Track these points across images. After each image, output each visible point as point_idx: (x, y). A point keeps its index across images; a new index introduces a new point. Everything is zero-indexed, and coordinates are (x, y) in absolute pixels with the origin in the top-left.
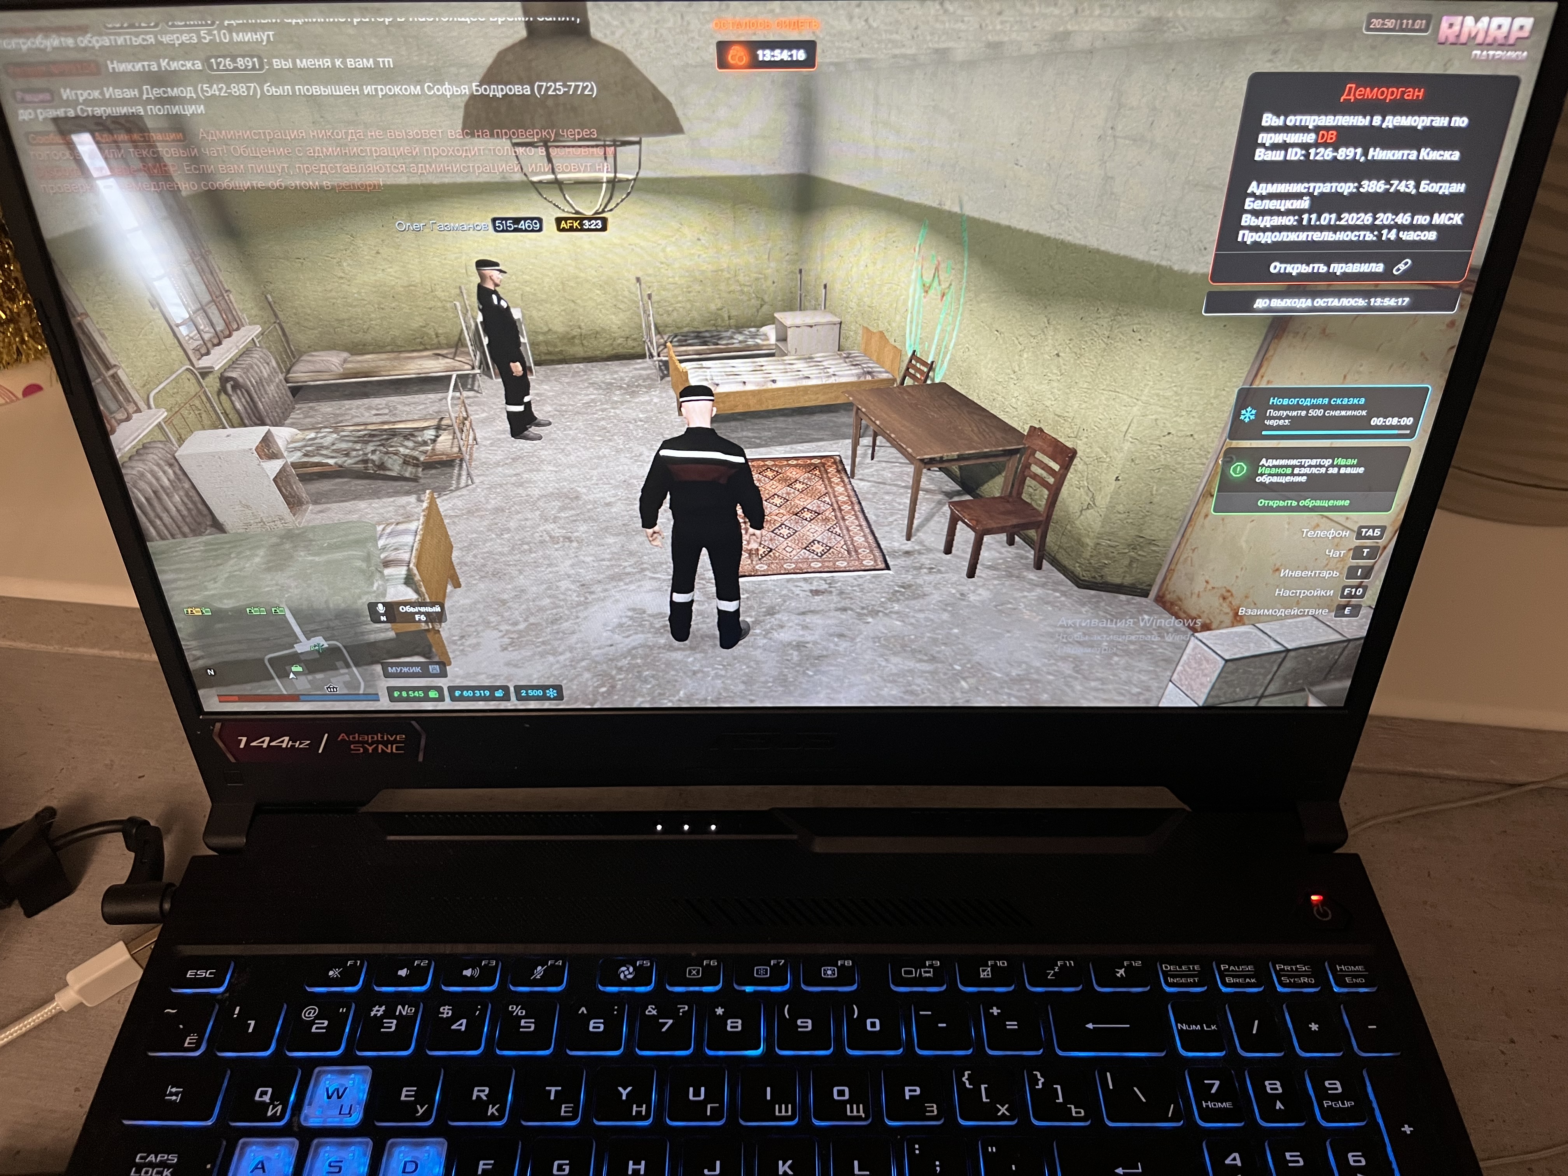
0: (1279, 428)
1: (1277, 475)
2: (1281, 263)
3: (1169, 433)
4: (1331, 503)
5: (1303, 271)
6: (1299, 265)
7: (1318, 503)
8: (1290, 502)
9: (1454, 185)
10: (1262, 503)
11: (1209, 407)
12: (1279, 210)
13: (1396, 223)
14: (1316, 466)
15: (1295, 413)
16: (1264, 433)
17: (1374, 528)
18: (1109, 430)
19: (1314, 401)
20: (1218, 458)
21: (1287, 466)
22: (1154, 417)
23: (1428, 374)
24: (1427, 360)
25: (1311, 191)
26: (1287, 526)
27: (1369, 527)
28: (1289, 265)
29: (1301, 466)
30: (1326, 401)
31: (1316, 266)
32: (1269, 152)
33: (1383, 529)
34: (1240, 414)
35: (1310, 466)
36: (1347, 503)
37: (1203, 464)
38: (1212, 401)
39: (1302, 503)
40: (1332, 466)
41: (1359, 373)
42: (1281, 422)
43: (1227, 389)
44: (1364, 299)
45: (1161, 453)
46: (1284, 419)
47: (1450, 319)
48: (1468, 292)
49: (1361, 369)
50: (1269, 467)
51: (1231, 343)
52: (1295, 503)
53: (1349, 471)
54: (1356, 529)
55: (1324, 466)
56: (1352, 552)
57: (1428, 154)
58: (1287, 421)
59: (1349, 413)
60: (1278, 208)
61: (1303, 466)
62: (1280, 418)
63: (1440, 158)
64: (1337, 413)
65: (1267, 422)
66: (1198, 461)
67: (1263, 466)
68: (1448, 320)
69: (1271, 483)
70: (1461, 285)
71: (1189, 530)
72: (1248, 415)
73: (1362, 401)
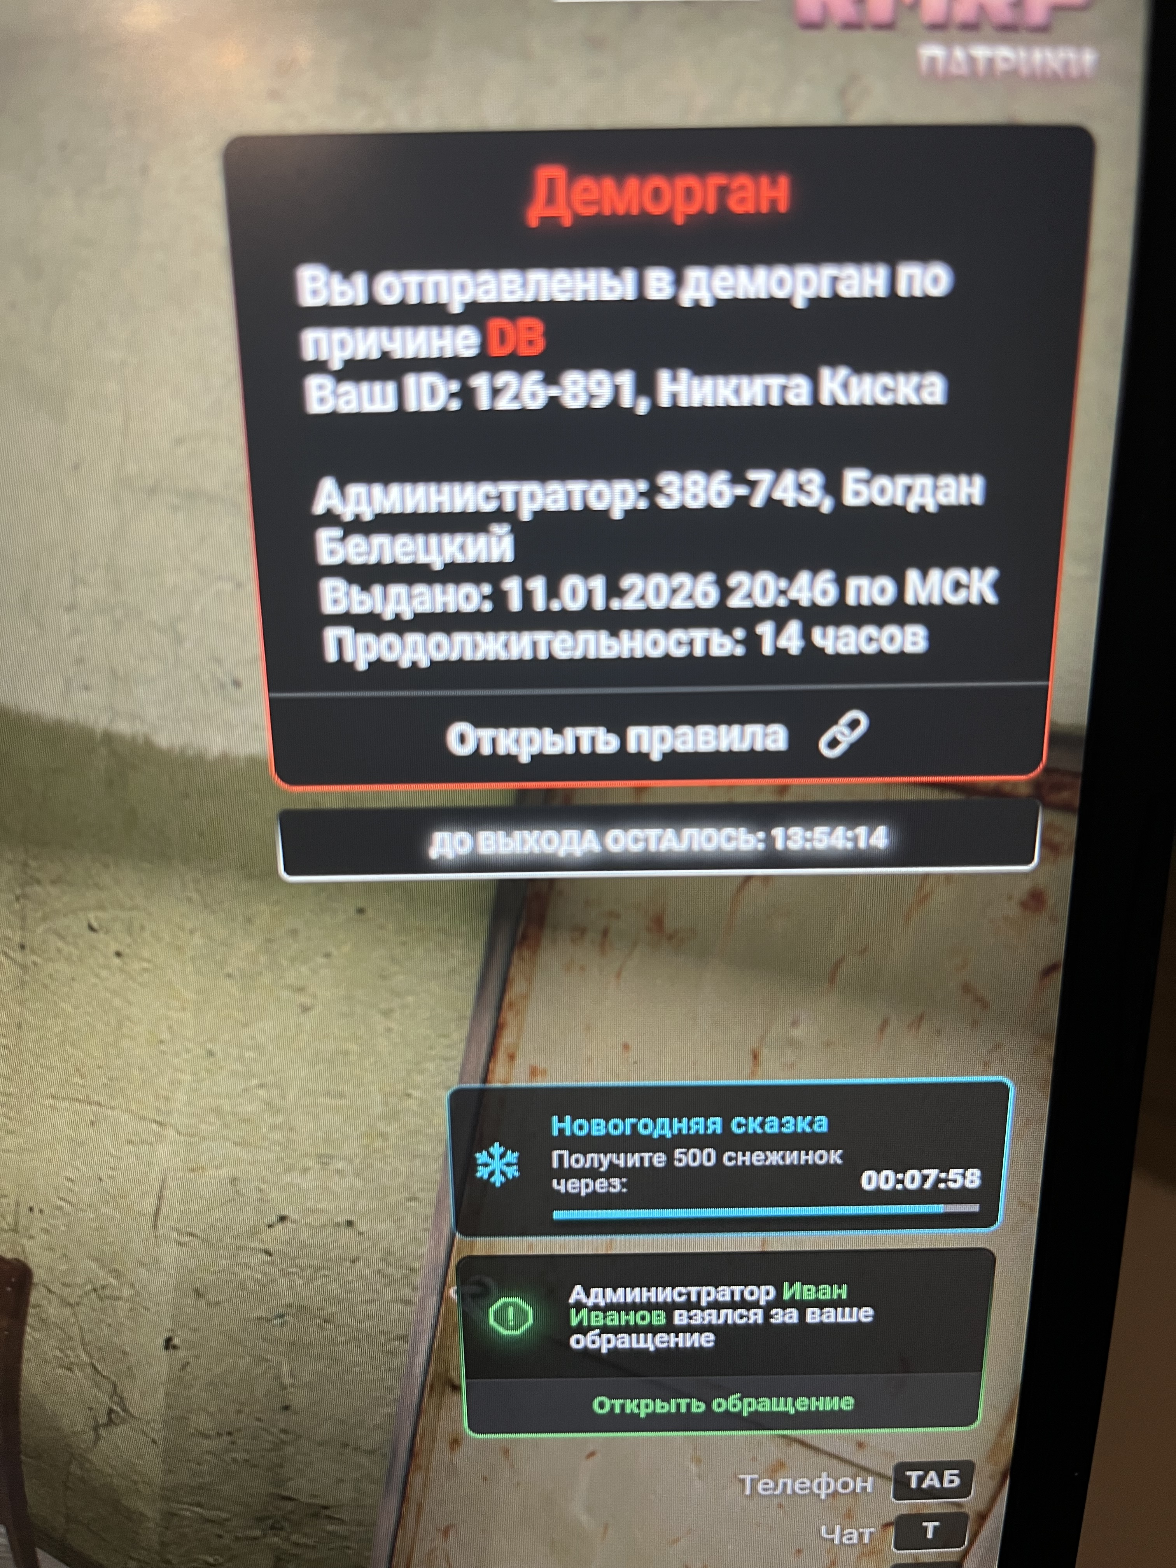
0: (595, 1201)
1: (629, 1329)
2: (478, 723)
3: (282, 1219)
4: (803, 1404)
5: (549, 750)
6: (533, 732)
7: (766, 1405)
8: (683, 1402)
9: (947, 480)
10: (602, 1405)
11: (378, 1144)
12: (426, 567)
13: (794, 603)
14: (733, 1305)
15: (633, 1160)
16: (558, 1215)
17: (940, 1468)
18: (104, 1210)
19: (682, 1126)
20: (444, 1284)
21: (650, 1307)
22: (224, 1172)
23: (998, 1046)
24: (984, 1004)
25: (509, 507)
26: (693, 1468)
27: (925, 1467)
28: (502, 731)
29: (689, 1306)
30: (715, 1125)
31: (585, 732)
32: (347, 387)
33: (966, 1469)
34: (472, 1165)
35: (717, 1305)
36: (847, 1403)
37: (407, 1302)
38: (381, 1126)
39: (720, 1405)
40: (779, 1302)
41: (792, 1043)
42: (601, 1186)
43: (415, 1093)
44: (752, 831)
45: (272, 1271)
46: (607, 1175)
47: (1026, 886)
48: (1064, 808)
49: (797, 1033)
50: (596, 1307)
51: (393, 960)
52: (698, 1407)
53: (830, 1316)
54: (890, 1473)
55: (756, 1305)
56: (892, 1531)
57: (845, 386)
58: (616, 1181)
59: (792, 1158)
60: (422, 559)
61: (697, 1306)
62: (593, 1173)
63: (885, 400)
64: (757, 1158)
65: (560, 1186)
66: (388, 1295)
67: (579, 1306)
68: (1022, 890)
69: (615, 1351)
70: (1037, 785)
71: (417, 1479)
72: (497, 1165)
73: (822, 1124)
